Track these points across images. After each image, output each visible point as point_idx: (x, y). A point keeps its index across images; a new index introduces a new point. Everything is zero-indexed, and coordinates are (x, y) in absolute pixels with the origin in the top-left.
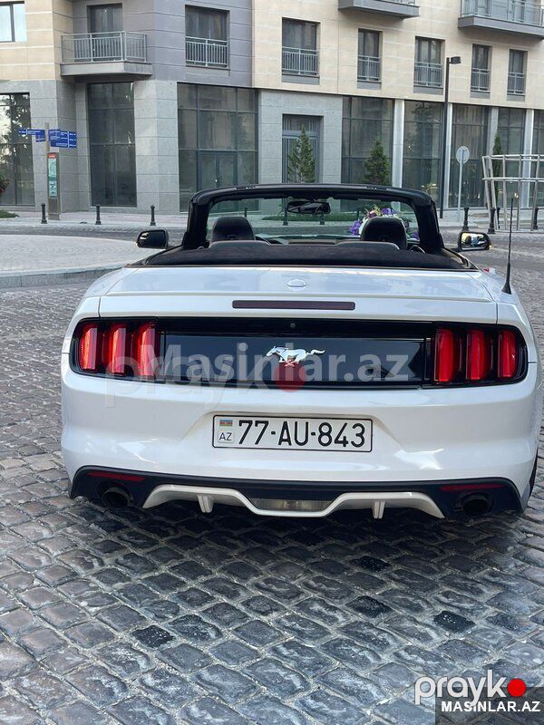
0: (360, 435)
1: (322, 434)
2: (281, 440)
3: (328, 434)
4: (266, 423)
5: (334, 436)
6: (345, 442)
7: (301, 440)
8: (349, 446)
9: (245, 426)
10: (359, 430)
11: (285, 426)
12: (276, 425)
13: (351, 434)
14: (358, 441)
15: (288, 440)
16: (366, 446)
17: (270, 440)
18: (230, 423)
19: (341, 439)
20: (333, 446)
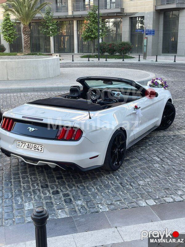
0: (41, 149)
1: (35, 147)
2: (28, 147)
3: (36, 148)
4: (25, 143)
5: (37, 148)
6: (38, 150)
7: (31, 148)
8: (39, 151)
9: (22, 143)
10: (41, 147)
11: (28, 145)
12: (27, 144)
13: (40, 148)
14: (41, 150)
15: (29, 148)
16: (42, 151)
17: (26, 147)
18: (20, 143)
19: (38, 149)
20: (36, 150)
